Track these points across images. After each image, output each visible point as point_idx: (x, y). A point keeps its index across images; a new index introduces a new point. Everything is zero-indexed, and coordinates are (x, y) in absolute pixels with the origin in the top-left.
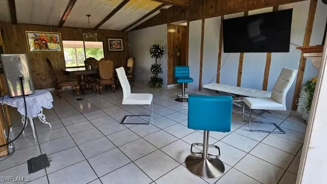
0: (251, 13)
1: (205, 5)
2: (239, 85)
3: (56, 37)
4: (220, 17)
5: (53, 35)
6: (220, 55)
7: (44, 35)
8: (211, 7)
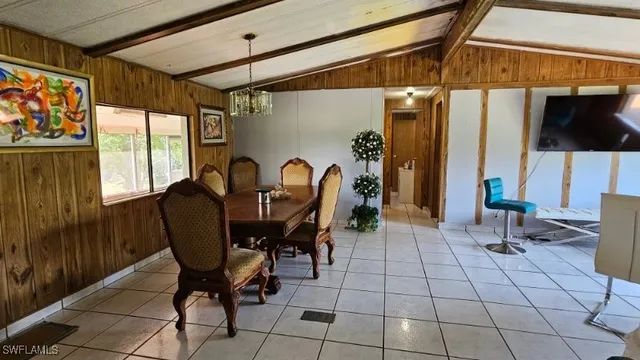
0: (583, 91)
1: (488, 64)
2: (565, 204)
3: (78, 90)
4: (524, 90)
5: (69, 80)
6: (524, 155)
7: (35, 74)
8: (504, 70)
